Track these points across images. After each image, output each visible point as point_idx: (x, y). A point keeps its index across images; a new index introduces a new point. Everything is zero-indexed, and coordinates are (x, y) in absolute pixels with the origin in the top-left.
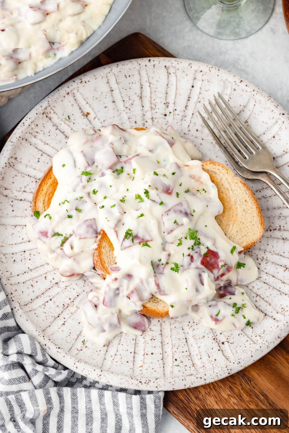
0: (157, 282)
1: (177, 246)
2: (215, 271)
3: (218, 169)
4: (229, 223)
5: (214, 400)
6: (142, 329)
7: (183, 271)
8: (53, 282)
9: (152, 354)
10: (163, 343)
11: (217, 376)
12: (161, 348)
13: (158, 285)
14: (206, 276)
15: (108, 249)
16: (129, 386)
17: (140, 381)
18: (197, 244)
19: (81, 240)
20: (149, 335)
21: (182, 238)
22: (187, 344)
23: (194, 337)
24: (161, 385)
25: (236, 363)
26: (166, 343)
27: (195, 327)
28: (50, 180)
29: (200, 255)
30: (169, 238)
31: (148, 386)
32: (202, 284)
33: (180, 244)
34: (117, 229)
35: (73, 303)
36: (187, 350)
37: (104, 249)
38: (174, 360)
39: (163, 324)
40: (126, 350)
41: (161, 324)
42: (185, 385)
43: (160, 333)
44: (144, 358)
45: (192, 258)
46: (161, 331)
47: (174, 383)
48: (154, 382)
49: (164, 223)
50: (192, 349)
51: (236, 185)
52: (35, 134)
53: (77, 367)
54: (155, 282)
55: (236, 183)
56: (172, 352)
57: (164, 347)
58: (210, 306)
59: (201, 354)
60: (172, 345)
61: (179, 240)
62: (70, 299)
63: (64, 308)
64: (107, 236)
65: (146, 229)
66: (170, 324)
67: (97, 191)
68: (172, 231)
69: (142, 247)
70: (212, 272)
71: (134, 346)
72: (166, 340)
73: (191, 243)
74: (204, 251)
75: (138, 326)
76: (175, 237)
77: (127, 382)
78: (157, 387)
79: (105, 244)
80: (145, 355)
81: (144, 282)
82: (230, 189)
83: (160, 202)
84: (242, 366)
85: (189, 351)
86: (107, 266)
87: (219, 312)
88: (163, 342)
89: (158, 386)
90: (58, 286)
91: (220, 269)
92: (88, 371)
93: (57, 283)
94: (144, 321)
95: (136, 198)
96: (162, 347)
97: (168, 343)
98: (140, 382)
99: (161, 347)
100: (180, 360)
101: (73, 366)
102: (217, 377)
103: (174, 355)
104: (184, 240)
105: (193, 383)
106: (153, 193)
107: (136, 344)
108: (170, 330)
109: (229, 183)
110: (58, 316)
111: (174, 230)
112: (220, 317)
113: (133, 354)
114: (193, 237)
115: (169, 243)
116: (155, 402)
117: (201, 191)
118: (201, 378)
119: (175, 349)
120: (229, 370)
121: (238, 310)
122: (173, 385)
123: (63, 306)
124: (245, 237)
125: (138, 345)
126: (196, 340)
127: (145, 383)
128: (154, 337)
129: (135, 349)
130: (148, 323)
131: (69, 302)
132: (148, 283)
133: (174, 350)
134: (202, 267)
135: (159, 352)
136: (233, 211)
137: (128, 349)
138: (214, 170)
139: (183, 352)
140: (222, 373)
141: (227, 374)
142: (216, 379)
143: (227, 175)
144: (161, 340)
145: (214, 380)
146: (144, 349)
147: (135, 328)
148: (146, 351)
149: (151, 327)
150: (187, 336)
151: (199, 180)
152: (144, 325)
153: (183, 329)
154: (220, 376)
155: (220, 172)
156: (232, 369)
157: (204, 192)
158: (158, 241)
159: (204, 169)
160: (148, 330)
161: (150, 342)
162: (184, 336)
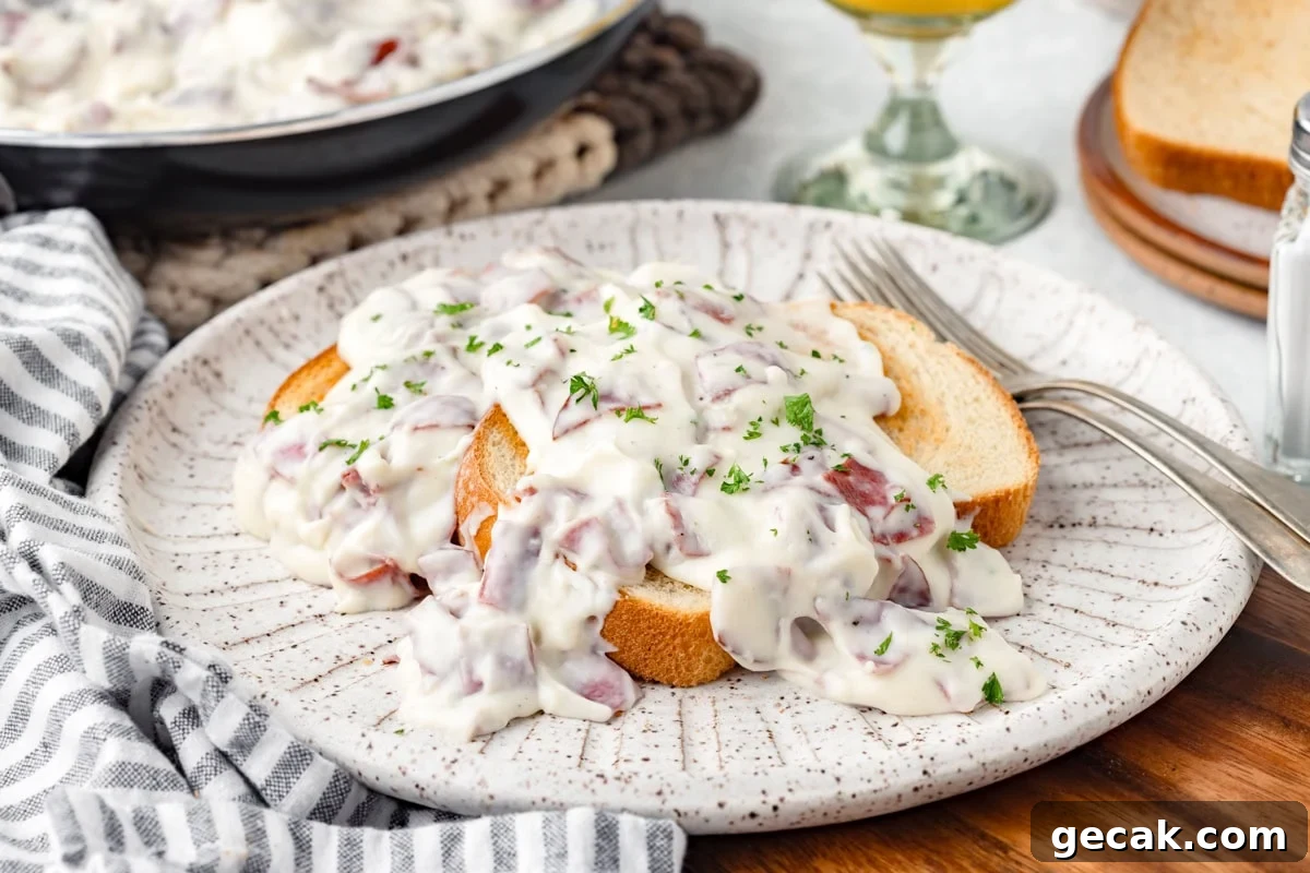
1: (746, 438)
2: (876, 512)
3: (884, 322)
4: (921, 445)
6: (612, 701)
7: (766, 491)
8: (310, 613)
9: (646, 760)
10: (687, 740)
11: (882, 772)
12: (678, 750)
13: (675, 516)
14: (842, 512)
15: (507, 450)
16: (557, 794)
17: (600, 773)
18: (813, 443)
19: (419, 433)
20: (633, 723)
21: (760, 419)
22: (774, 743)
23: (798, 730)
24: (674, 788)
25: (951, 742)
26: (696, 742)
27: (802, 707)
28: (325, 370)
29: (822, 466)
30: (718, 414)
31: (630, 789)
32: (831, 527)
33: (752, 435)
34: (542, 386)
35: (371, 657)
36: (774, 755)
37: (496, 448)
39: (689, 704)
40: (553, 751)
41: (680, 701)
42: (764, 792)
43: (678, 718)
45: (795, 468)
46: (680, 714)
47: (723, 781)
48: (650, 777)
49: (700, 375)
51: (942, 360)
53: (370, 746)
54: (667, 504)
55: (944, 356)
56: (717, 759)
57: (688, 749)
58: (855, 623)
60: (719, 742)
61: (752, 424)
62: (362, 647)
63: (339, 663)
64: (508, 420)
65: (642, 381)
66: (714, 702)
67: (482, 342)
68: (728, 393)
69: (627, 421)
70: (865, 515)
71: (581, 743)
72: (698, 738)
73: (792, 434)
74: (834, 460)
75: (596, 693)
76: (739, 411)
77: (551, 777)
78: (659, 793)
79: (499, 437)
80: (621, 762)
81: (630, 506)
82: (921, 370)
83: (691, 331)
84: (971, 756)
85: (779, 757)
86: (502, 486)
87: (888, 641)
89: (666, 791)
90: (321, 623)
91: (893, 507)
92: (412, 751)
93: (321, 616)
94: (620, 679)
95: (612, 330)
96: (683, 746)
97: (704, 743)
98: (598, 776)
99: (678, 746)
101: (358, 744)
102: (882, 777)
103: (723, 764)
104: (766, 426)
105: (793, 786)
106: (668, 307)
107: (589, 741)
108: (713, 714)
109: (919, 357)
110: (316, 680)
111: (734, 390)
112: (890, 655)
113: (576, 760)
114: (800, 416)
115: (715, 429)
116: (651, 848)
117: (828, 358)
118: (823, 772)
119: (730, 752)
120: (926, 760)
121: (956, 639)
122: (721, 786)
123: (334, 659)
124: (976, 479)
125: (595, 744)
126: (805, 733)
127: (618, 779)
128: (656, 726)
129: (583, 751)
130: (636, 691)
131: (358, 652)
132: (642, 511)
133: (724, 754)
134: (828, 487)
135: (673, 758)
136: (933, 419)
137: (560, 750)
138: (869, 323)
139: (758, 759)
140: (901, 765)
141: (921, 773)
142: (878, 783)
143: (911, 336)
144: (678, 733)
145: (871, 787)
146: (616, 750)
147: (588, 697)
148: (624, 754)
149: (643, 704)
150: (773, 727)
151: (820, 335)
152: (621, 694)
153: (758, 712)
154: (894, 774)
155: (890, 330)
156: (936, 758)
157: (837, 361)
158: (679, 412)
159: (837, 315)
160: (635, 710)
161: (640, 737)
162: (761, 726)
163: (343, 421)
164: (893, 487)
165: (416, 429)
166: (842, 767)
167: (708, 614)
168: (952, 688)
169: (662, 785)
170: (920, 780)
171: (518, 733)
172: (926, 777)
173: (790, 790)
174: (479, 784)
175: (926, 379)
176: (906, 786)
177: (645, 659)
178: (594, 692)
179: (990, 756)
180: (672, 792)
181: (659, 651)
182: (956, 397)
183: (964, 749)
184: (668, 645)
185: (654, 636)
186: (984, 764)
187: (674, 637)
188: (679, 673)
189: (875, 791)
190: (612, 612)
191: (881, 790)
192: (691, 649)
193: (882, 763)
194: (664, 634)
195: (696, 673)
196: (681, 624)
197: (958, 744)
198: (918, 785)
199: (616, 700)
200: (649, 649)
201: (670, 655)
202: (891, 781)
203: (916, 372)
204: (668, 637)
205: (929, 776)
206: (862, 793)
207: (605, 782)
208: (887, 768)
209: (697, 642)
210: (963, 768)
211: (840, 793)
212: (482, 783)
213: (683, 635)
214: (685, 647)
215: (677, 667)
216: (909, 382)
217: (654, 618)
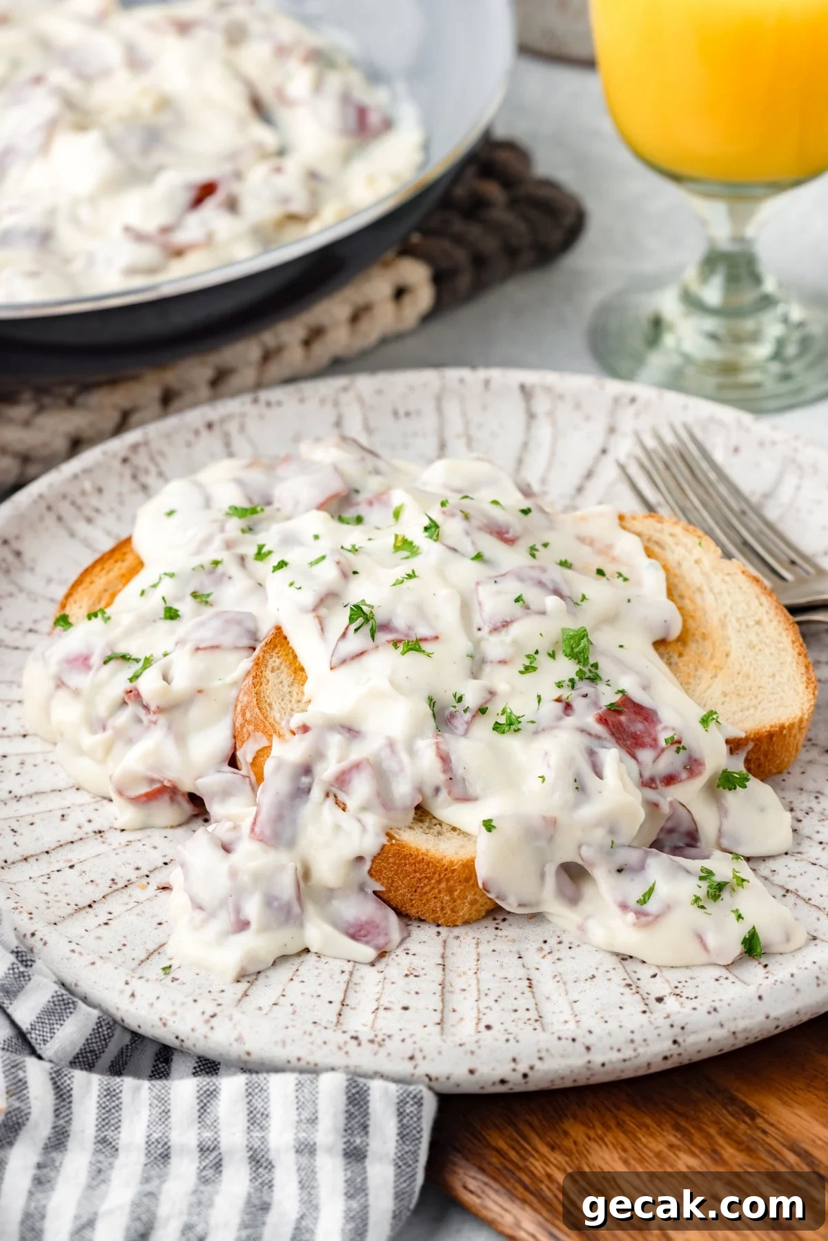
0: (443, 747)
1: (521, 672)
2: (646, 755)
3: (672, 535)
4: (701, 671)
5: (616, 1156)
6: (376, 941)
7: (536, 733)
8: (89, 828)
9: (406, 1008)
10: (448, 988)
11: (632, 1041)
12: (438, 998)
13: (445, 759)
14: (611, 756)
15: (286, 676)
16: (312, 1053)
17: (355, 1034)
18: (589, 678)
19: (200, 652)
20: (397, 965)
21: (537, 652)
22: (533, 992)
23: (557, 979)
24: (426, 1052)
25: (702, 1010)
26: (457, 990)
27: (564, 952)
28: (119, 564)
29: (595, 704)
30: (495, 647)
31: (383, 1052)
32: (599, 774)
33: (528, 669)
34: (323, 611)
35: (145, 881)
36: (532, 1007)
37: (274, 674)
38: (482, 1027)
39: (453, 943)
40: (315, 994)
41: (445, 942)
42: (514, 1060)
43: (440, 961)
44: (376, 1017)
45: (568, 707)
46: (443, 957)
47: (474, 1047)
48: (403, 1040)
49: (480, 604)
50: (547, 1008)
51: (727, 578)
52: (88, 512)
53: (133, 995)
54: (438, 748)
55: (728, 574)
56: (475, 1010)
57: (447, 996)
58: (620, 871)
59: (578, 1018)
60: (479, 990)
61: (528, 656)
62: (138, 869)
63: (115, 887)
64: (288, 643)
65: (420, 610)
66: (477, 944)
67: (270, 552)
68: (506, 624)
69: (403, 653)
70: (634, 757)
71: (344, 986)
72: (459, 983)
73: (566, 668)
74: (608, 697)
75: (363, 932)
76: (515, 643)
77: (307, 1037)
78: (412, 1058)
79: (278, 661)
80: (381, 1011)
81: (400, 747)
82: (705, 588)
83: (474, 554)
84: (722, 1025)
85: (537, 1009)
86: (278, 716)
87: (651, 890)
88: (448, 985)
89: (418, 1056)
90: (100, 839)
91: (663, 750)
92: (173, 1003)
93: (100, 832)
94: (386, 917)
95: (397, 549)
96: (443, 994)
97: (464, 990)
98: (352, 1038)
99: (438, 994)
100: (502, 1028)
101: (122, 992)
102: (632, 1046)
103: (481, 1016)
104: (542, 659)
105: (543, 1054)
106: (453, 528)
107: (351, 985)
108: (475, 957)
109: (705, 574)
110: (90, 906)
111: (512, 621)
112: (652, 906)
113: (337, 1006)
114: (576, 650)
115: (492, 662)
116: (401, 1114)
117: (613, 577)
118: (574, 1040)
119: (488, 1001)
120: (677, 1030)
121: (717, 891)
122: (472, 1053)
123: (110, 883)
124: (752, 710)
125: (357, 988)
126: (565, 983)
127: (372, 1041)
128: (419, 969)
129: (345, 995)
130: (401, 931)
131: (133, 875)
132: (412, 752)
133: (482, 1004)
134: (599, 729)
135: (432, 1007)
136: (714, 643)
137: (322, 994)
138: (656, 536)
139: (516, 1011)
140: (651, 1034)
141: (670, 1042)
142: (628, 1053)
143: (698, 552)
144: (439, 978)
145: (621, 1056)
146: (378, 996)
147: (354, 937)
148: (385, 1002)
149: (409, 944)
150: (535, 976)
151: (606, 550)
152: (386, 934)
153: (520, 958)
154: (643, 1044)
155: (677, 544)
156: (686, 1027)
157: (621, 579)
158: (456, 645)
159: (624, 528)
160: (400, 951)
161: (402, 982)
162: (522, 973)
163: (129, 633)
164: (665, 728)
165: (198, 649)
166: (592, 1036)
167: (473, 860)
168: (711, 940)
169: (414, 1049)
170: (670, 1050)
171: (284, 972)
172: (676, 1046)
173: (541, 1059)
174: (237, 1040)
175: (709, 599)
176: (656, 1055)
177: (411, 900)
178: (360, 931)
179: (741, 1024)
180: (424, 1058)
181: (426, 893)
182: (738, 620)
183: (715, 1018)
184: (433, 888)
185: (420, 879)
186: (734, 1033)
187: (439, 882)
188: (445, 914)
189: (625, 1060)
190: (379, 854)
191: (630, 1059)
192: (456, 893)
193: (632, 1032)
194: (429, 879)
195: (461, 914)
196: (446, 870)
197: (709, 1013)
198: (668, 1054)
199: (381, 941)
200: (416, 891)
201: (435, 898)
202: (641, 1050)
203: (700, 590)
204: (433, 881)
205: (679, 1045)
206: (611, 1062)
207: (359, 1045)
208: (638, 1037)
209: (462, 887)
210: (713, 1037)
211: (589, 1062)
212: (239, 1039)
213: (448, 880)
214: (450, 891)
215: (442, 909)
216: (692, 601)
217: (419, 862)
